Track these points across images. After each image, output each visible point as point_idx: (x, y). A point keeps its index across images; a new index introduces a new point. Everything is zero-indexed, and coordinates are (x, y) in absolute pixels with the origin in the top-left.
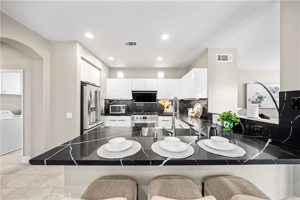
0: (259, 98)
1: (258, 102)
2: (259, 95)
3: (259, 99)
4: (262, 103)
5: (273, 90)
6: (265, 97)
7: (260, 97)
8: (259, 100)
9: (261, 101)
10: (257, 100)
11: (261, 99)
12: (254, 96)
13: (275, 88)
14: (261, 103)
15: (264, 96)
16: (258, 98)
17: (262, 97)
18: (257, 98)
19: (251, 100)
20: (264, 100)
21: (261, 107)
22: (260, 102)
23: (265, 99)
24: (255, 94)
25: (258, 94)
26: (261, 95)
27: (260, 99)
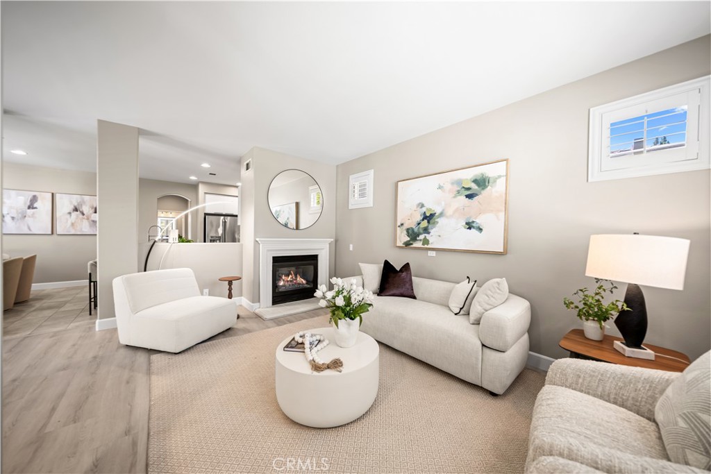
0: (425, 217)
1: (421, 231)
2: (424, 209)
3: (426, 221)
4: (432, 231)
5: (469, 189)
6: (441, 215)
7: (428, 215)
8: (424, 224)
9: (430, 226)
10: (419, 224)
11: (431, 221)
12: (411, 214)
13: (475, 181)
14: (429, 233)
15: (438, 211)
16: (423, 220)
17: (432, 215)
18: (419, 218)
19: (406, 226)
20: (437, 222)
21: (429, 246)
22: (426, 230)
23: (441, 221)
24: (415, 208)
25: (422, 206)
26: (431, 209)
27: (429, 222)
